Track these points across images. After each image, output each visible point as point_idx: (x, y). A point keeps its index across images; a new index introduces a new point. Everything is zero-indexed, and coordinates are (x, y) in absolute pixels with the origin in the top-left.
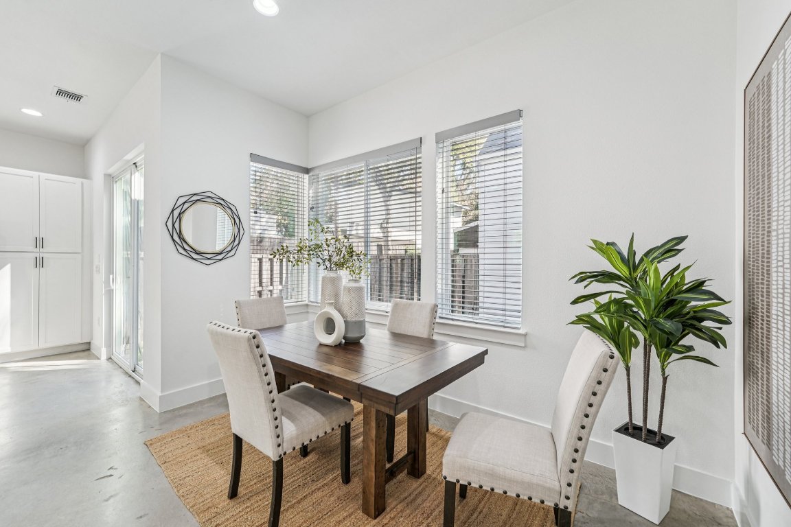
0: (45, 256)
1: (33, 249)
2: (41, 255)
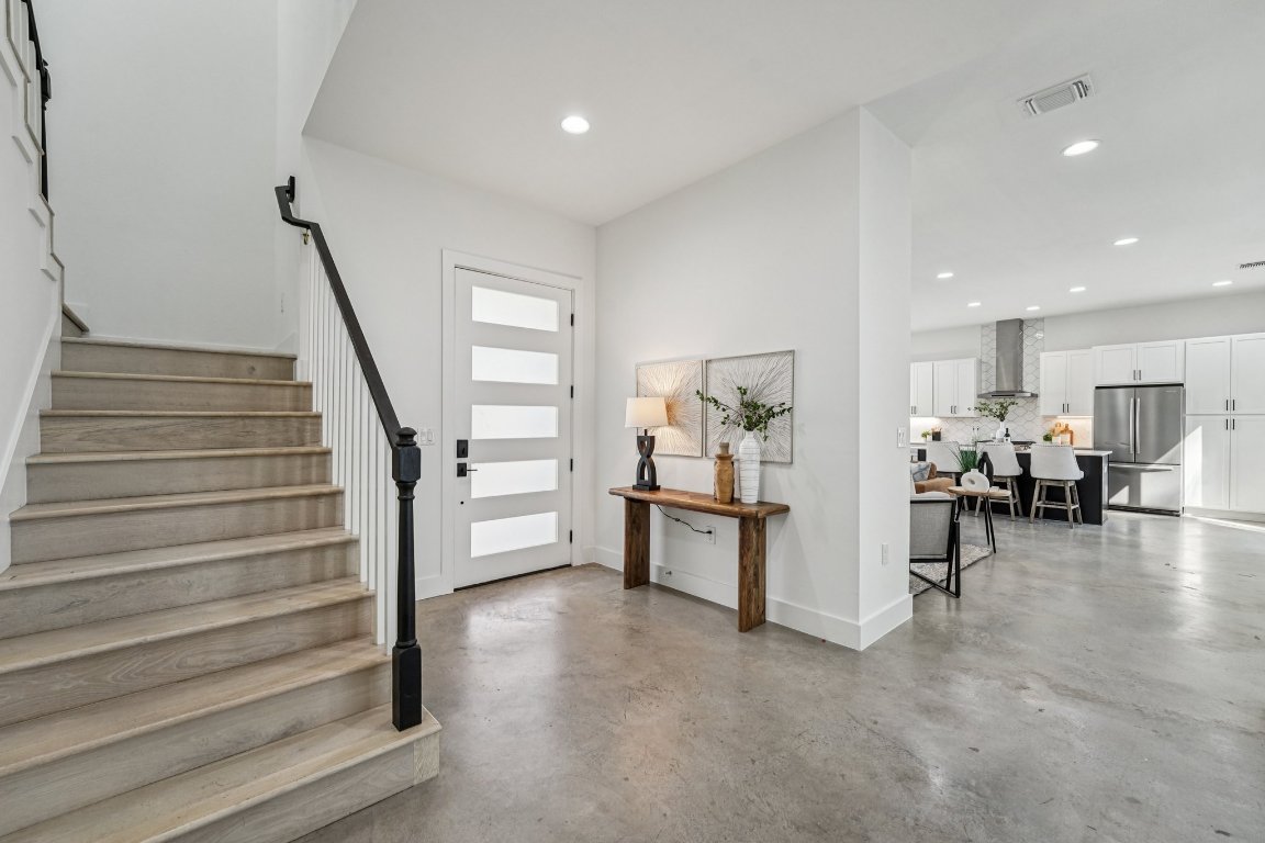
0: (1236, 418)
1: (1223, 411)
2: (1232, 417)
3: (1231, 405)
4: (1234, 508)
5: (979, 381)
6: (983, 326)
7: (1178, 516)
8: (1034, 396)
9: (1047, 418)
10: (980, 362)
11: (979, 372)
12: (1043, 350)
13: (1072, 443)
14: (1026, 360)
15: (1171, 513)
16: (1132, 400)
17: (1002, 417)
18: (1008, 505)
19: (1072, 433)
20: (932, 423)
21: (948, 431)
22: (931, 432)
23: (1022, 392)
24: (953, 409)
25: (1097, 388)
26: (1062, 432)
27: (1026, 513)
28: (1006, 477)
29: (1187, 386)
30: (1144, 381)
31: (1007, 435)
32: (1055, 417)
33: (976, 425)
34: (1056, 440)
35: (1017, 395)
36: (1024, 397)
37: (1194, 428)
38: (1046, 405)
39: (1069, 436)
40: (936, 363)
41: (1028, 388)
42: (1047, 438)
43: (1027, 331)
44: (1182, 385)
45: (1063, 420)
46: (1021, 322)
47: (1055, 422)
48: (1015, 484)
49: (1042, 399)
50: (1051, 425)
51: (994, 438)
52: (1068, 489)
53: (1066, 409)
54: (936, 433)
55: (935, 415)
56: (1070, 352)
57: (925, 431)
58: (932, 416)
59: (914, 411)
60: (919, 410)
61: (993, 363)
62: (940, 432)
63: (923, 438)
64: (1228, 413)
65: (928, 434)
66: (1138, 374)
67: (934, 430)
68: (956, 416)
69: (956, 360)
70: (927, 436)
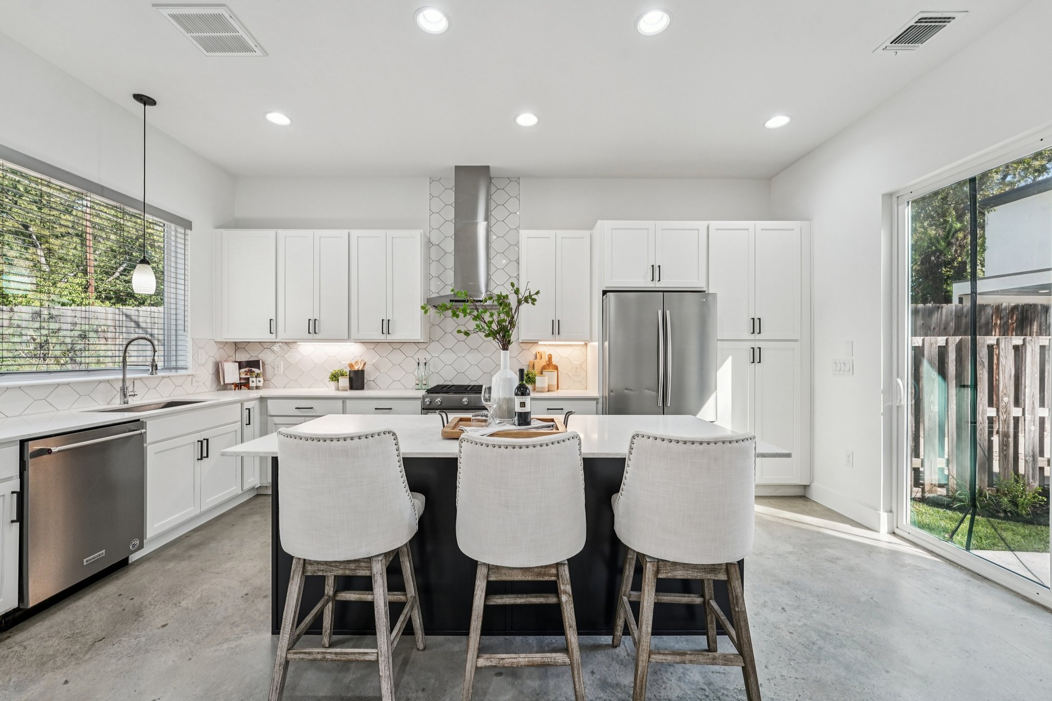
0: (762, 345)
1: (747, 335)
2: (759, 345)
3: (756, 325)
5: (427, 278)
6: (433, 179)
9: (527, 345)
10: (428, 241)
11: (427, 259)
14: (496, 246)
16: (660, 313)
19: (557, 369)
20: (349, 354)
21: (376, 367)
22: (347, 370)
24: (386, 327)
26: (545, 369)
29: (713, 295)
30: (664, 284)
32: (535, 343)
33: (422, 356)
34: (542, 382)
38: (528, 322)
39: (554, 374)
43: (497, 197)
44: (705, 292)
53: (556, 329)
54: (357, 372)
55: (353, 336)
56: (561, 233)
57: (337, 368)
58: (349, 338)
59: (313, 327)
60: (323, 326)
61: (450, 246)
62: (363, 371)
63: (333, 384)
64: (752, 337)
65: (342, 375)
66: (656, 271)
67: (351, 366)
68: (390, 338)
69: (389, 232)
70: (340, 379)
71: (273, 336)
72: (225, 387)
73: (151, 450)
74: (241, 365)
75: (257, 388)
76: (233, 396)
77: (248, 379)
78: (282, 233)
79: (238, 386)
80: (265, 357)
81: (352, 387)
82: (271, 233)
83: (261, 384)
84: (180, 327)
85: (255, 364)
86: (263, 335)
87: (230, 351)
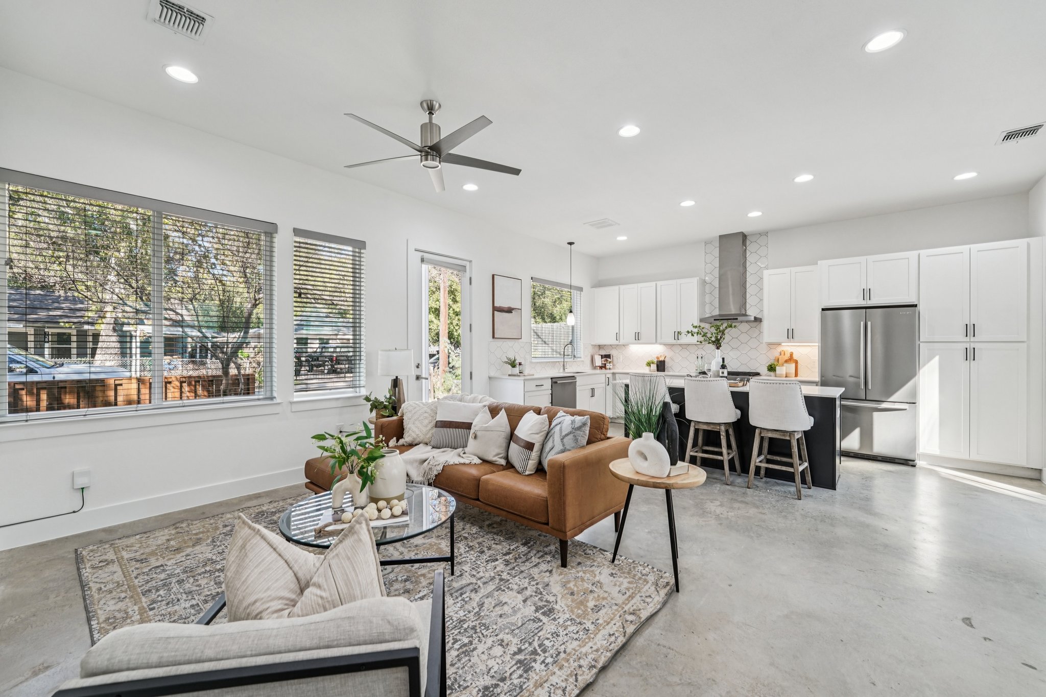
0: (977, 346)
1: (962, 337)
2: (973, 345)
3: (970, 330)
4: (975, 457)
5: (702, 304)
6: (707, 243)
7: (914, 466)
8: (758, 320)
9: (772, 345)
10: (704, 283)
11: (702, 294)
12: (767, 268)
13: (796, 375)
14: (750, 280)
15: (907, 462)
16: (862, 324)
17: (717, 344)
18: (722, 461)
19: (796, 362)
20: (656, 351)
21: (672, 359)
22: (655, 361)
23: (747, 315)
24: (677, 336)
25: (823, 310)
26: (786, 361)
27: (745, 470)
28: (720, 424)
29: (921, 308)
30: (874, 302)
31: (723, 367)
32: (779, 344)
33: (700, 353)
34: (781, 370)
35: (740, 318)
36: (747, 322)
37: (930, 359)
38: (770, 330)
39: (793, 365)
40: (659, 283)
41: (752, 312)
42: (772, 368)
43: (751, 247)
44: (916, 306)
45: (788, 348)
46: (744, 237)
47: (780, 349)
48: (731, 432)
49: (765, 323)
50: (775, 353)
51: (709, 370)
52: (794, 444)
53: (790, 335)
54: (661, 362)
55: (658, 341)
56: (794, 269)
57: (650, 359)
58: (656, 342)
59: (637, 337)
60: (642, 336)
61: (716, 284)
62: (664, 361)
63: (648, 367)
64: (967, 339)
65: (653, 363)
66: (867, 293)
67: (658, 358)
68: (679, 342)
69: (678, 280)
70: (652, 365)
71: (618, 341)
72: (595, 368)
73: (578, 389)
74: (602, 357)
75: (610, 369)
76: (598, 371)
77: (605, 364)
78: (622, 287)
79: (601, 368)
80: (613, 353)
81: (658, 370)
82: (616, 288)
83: (611, 367)
84: (579, 338)
85: (608, 356)
86: (613, 341)
87: (597, 349)
